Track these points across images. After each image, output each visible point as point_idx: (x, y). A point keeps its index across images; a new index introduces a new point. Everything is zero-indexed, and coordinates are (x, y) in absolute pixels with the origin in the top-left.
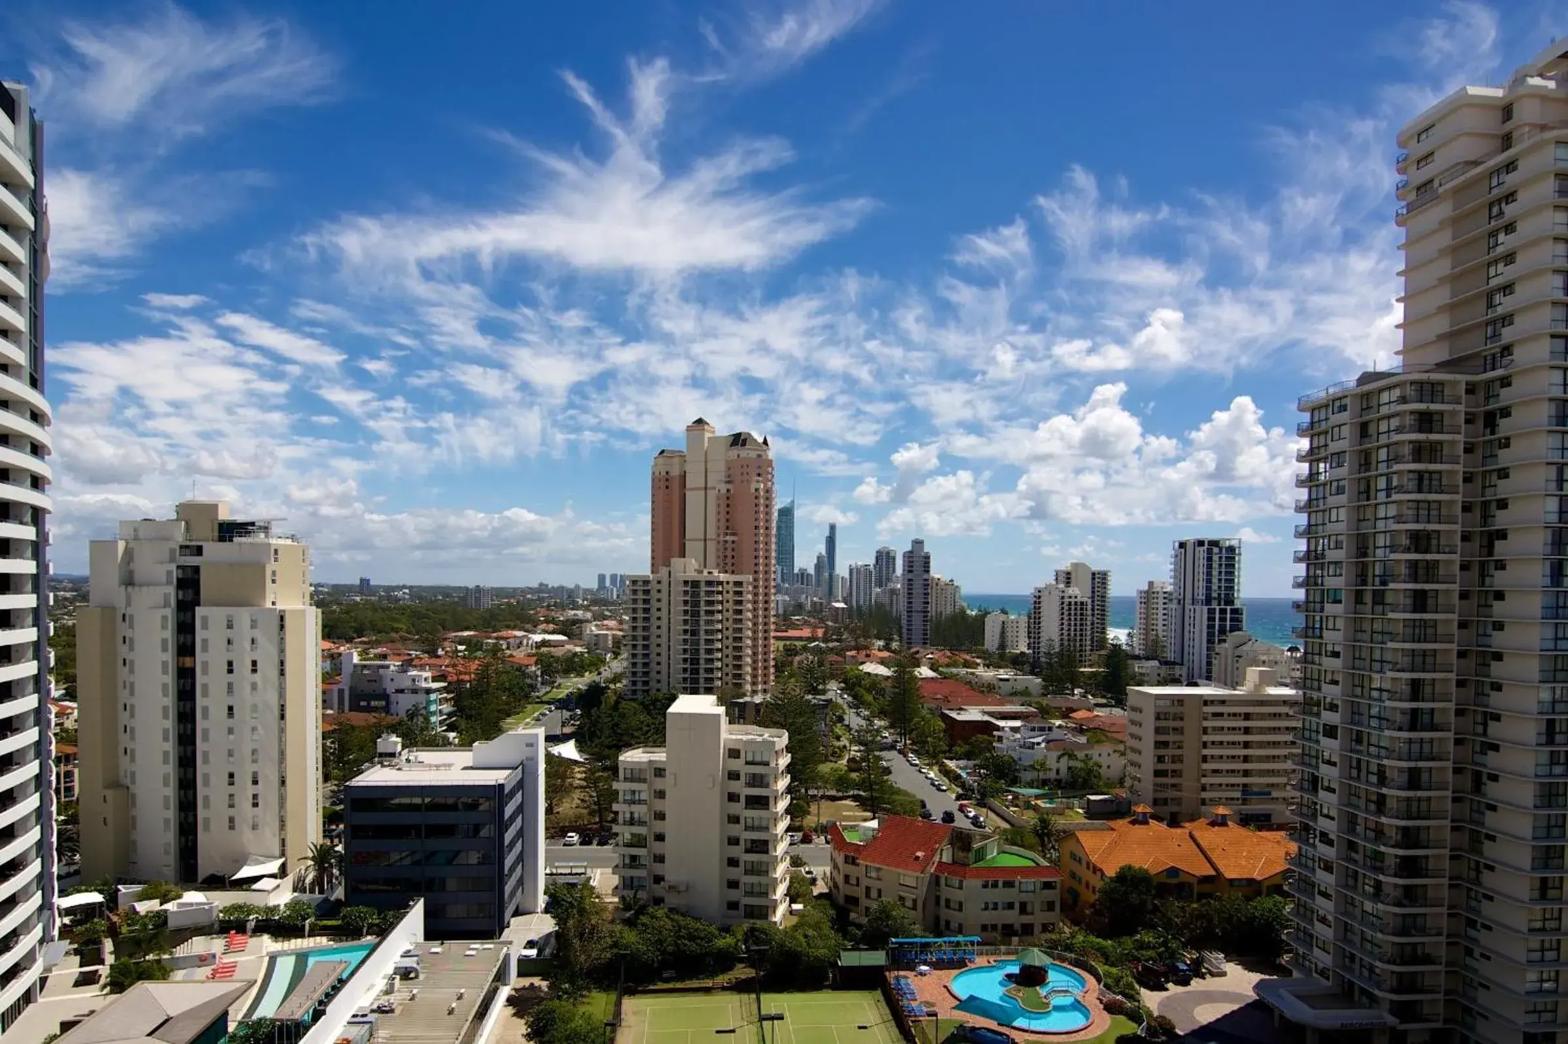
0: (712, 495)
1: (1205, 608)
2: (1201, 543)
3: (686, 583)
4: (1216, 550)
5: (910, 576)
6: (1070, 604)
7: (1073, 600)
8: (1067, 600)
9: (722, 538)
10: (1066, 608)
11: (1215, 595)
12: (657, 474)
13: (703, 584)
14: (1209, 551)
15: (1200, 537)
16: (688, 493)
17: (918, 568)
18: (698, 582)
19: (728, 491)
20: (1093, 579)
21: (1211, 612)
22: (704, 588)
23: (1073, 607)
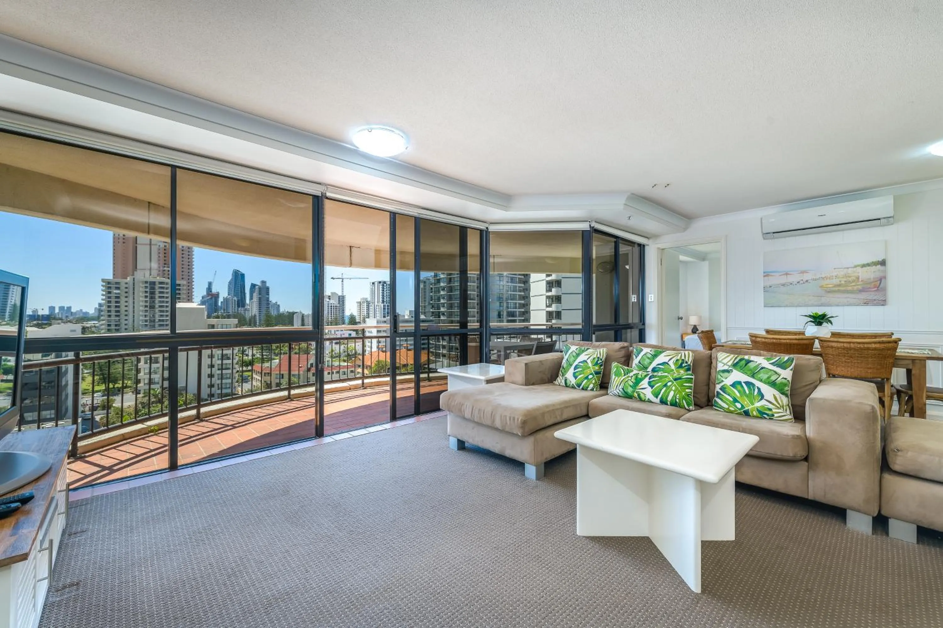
0: (154, 249)
1: (382, 305)
2: (380, 282)
3: (146, 282)
4: (385, 285)
5: (260, 296)
6: (331, 306)
7: (333, 305)
8: (330, 305)
9: (161, 269)
10: (330, 308)
11: (385, 300)
12: (117, 235)
13: (157, 283)
14: (383, 285)
15: (380, 280)
16: (138, 246)
17: (264, 292)
18: (155, 282)
19: (165, 246)
20: (339, 298)
21: (384, 306)
22: (157, 286)
23: (333, 308)
